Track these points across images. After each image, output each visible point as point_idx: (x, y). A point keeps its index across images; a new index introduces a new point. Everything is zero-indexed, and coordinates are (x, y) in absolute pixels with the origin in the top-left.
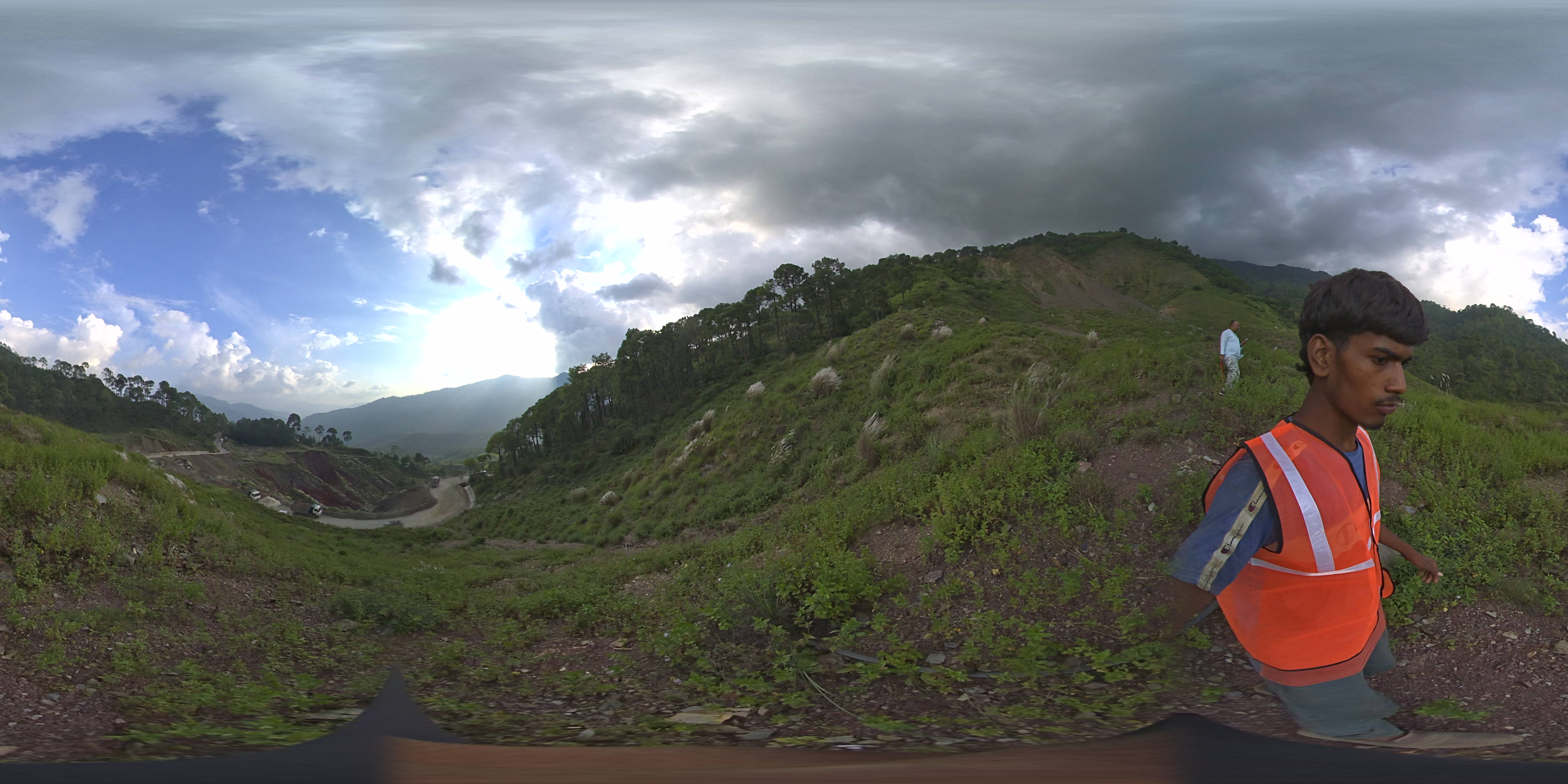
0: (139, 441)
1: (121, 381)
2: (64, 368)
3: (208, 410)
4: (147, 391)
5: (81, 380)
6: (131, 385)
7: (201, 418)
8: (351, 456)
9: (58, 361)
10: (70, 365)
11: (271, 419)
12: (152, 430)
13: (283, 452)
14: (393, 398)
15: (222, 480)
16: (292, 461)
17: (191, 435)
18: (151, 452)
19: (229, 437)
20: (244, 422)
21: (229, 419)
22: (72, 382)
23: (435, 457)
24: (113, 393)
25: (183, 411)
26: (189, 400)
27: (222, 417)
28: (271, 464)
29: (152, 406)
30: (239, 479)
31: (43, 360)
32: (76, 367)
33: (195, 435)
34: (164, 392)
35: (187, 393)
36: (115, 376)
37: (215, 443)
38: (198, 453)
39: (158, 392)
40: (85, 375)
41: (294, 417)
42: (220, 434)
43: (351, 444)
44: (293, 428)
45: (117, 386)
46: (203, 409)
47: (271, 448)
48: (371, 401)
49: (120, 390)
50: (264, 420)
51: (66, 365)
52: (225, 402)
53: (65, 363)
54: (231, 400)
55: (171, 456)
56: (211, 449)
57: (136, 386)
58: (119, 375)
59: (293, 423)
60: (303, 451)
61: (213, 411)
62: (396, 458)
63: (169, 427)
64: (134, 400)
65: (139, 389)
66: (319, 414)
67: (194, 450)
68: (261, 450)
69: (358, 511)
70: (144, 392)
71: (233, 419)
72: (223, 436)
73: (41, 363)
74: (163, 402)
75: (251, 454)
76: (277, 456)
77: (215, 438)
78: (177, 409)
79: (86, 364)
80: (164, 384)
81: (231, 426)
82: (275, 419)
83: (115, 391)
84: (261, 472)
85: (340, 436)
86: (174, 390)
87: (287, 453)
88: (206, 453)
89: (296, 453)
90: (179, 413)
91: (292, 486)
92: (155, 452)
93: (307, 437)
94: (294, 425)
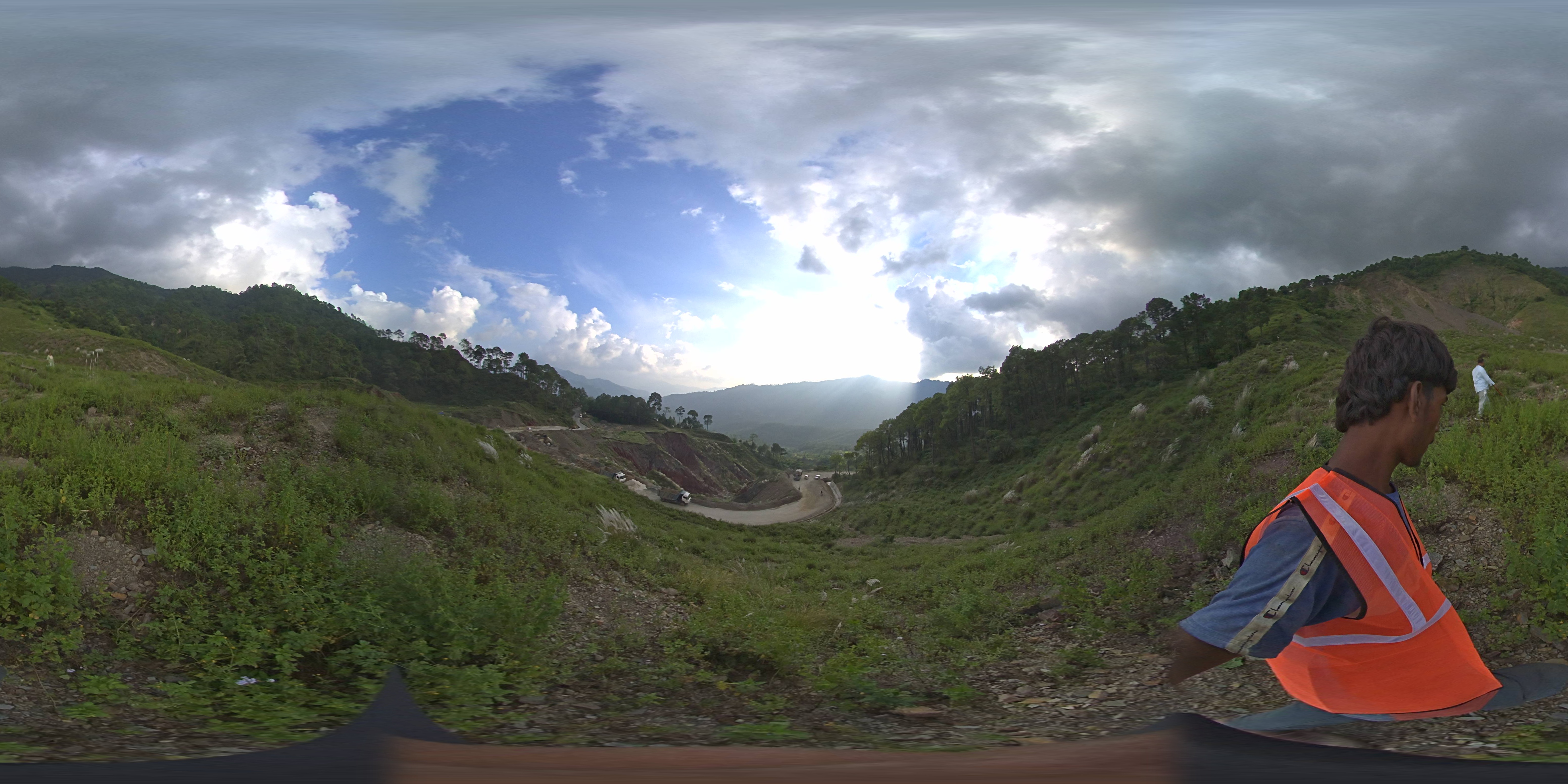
0: (499, 415)
1: (479, 353)
2: (421, 339)
3: (568, 384)
4: (506, 363)
5: (438, 351)
6: (490, 356)
7: (561, 391)
8: (711, 441)
9: (415, 332)
10: (426, 337)
12: (512, 403)
13: (643, 431)
14: (750, 386)
15: (583, 459)
16: (652, 442)
17: (551, 410)
18: (511, 427)
19: (588, 413)
21: (589, 394)
22: (429, 355)
23: (793, 449)
24: (472, 365)
25: (543, 384)
26: (549, 373)
27: (581, 393)
28: (629, 443)
29: (511, 377)
30: (602, 459)
31: (399, 332)
32: (434, 338)
33: (555, 409)
34: (523, 364)
35: (548, 366)
36: (474, 348)
37: (574, 418)
38: (558, 428)
39: (516, 364)
40: (442, 347)
41: (655, 396)
42: (579, 409)
43: (711, 428)
44: (653, 407)
45: (475, 358)
46: (563, 383)
48: (729, 387)
49: (479, 362)
50: (624, 397)
51: (423, 337)
52: (586, 377)
53: (421, 335)
55: (531, 431)
56: (571, 424)
57: (494, 357)
58: (478, 346)
59: (653, 402)
60: (663, 432)
61: (573, 385)
62: (753, 446)
63: (529, 401)
64: (492, 373)
65: (498, 361)
66: (680, 394)
67: (554, 425)
68: (620, 428)
69: (718, 499)
70: (503, 364)
71: (593, 394)
72: (583, 411)
73: (397, 336)
74: (522, 375)
75: (610, 431)
76: (637, 436)
77: (574, 413)
78: (536, 382)
79: (443, 335)
80: (524, 356)
81: (590, 402)
82: (636, 397)
83: (474, 363)
84: (621, 451)
85: (700, 419)
86: (533, 362)
87: (647, 433)
88: (565, 428)
89: (655, 433)
90: (539, 387)
91: (651, 467)
92: (515, 426)
93: (667, 418)
94: (655, 404)
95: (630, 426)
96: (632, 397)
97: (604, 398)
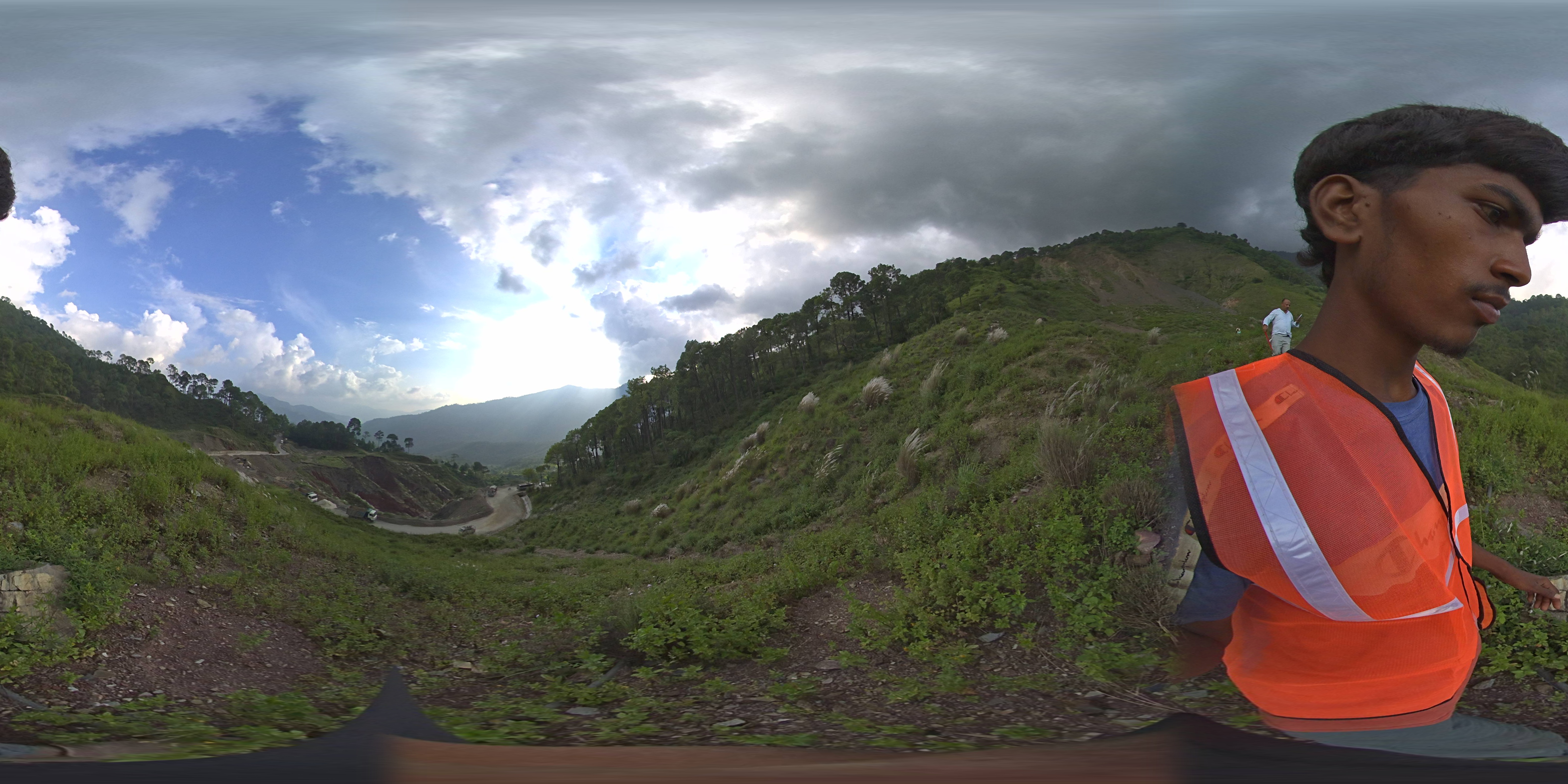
0: (200, 439)
1: (185, 378)
2: (129, 362)
3: (270, 411)
4: (211, 389)
5: (146, 375)
6: (195, 382)
7: (263, 418)
8: (412, 463)
9: (124, 355)
10: (135, 360)
11: (332, 423)
12: (214, 428)
13: (342, 456)
14: (456, 406)
15: (281, 481)
16: (351, 465)
17: (253, 435)
18: (212, 450)
19: (289, 438)
20: (305, 424)
21: (290, 420)
22: (137, 378)
23: (495, 466)
24: (176, 390)
25: (245, 410)
26: (252, 400)
27: (282, 419)
28: (329, 468)
29: (215, 404)
30: (298, 481)
31: (108, 354)
32: (141, 362)
33: (255, 435)
34: (227, 391)
35: (250, 393)
36: (180, 373)
37: (275, 444)
38: (258, 453)
39: (221, 391)
40: (149, 371)
41: (355, 422)
42: (281, 435)
43: (412, 451)
44: (353, 433)
45: (181, 383)
46: (265, 410)
47: (331, 451)
48: (432, 409)
49: (184, 387)
50: (325, 423)
51: (131, 360)
52: (287, 403)
53: (130, 358)
54: (293, 402)
55: (231, 455)
56: (271, 449)
57: (199, 383)
58: (184, 372)
59: (353, 427)
60: (362, 456)
61: (275, 412)
62: (455, 466)
63: (231, 426)
64: (197, 398)
66: (380, 419)
67: (254, 450)
68: (320, 453)
69: (416, 518)
70: (207, 390)
71: (294, 420)
72: (283, 437)
73: (106, 357)
74: (225, 401)
75: (310, 456)
77: (275, 439)
78: (240, 408)
79: (151, 359)
80: (227, 383)
81: (292, 428)
82: (336, 422)
83: (179, 388)
84: (320, 476)
85: (401, 442)
86: (237, 389)
87: (346, 457)
88: (264, 453)
89: (355, 457)
90: (241, 413)
91: (349, 490)
92: (216, 450)
93: (367, 442)
94: (354, 430)
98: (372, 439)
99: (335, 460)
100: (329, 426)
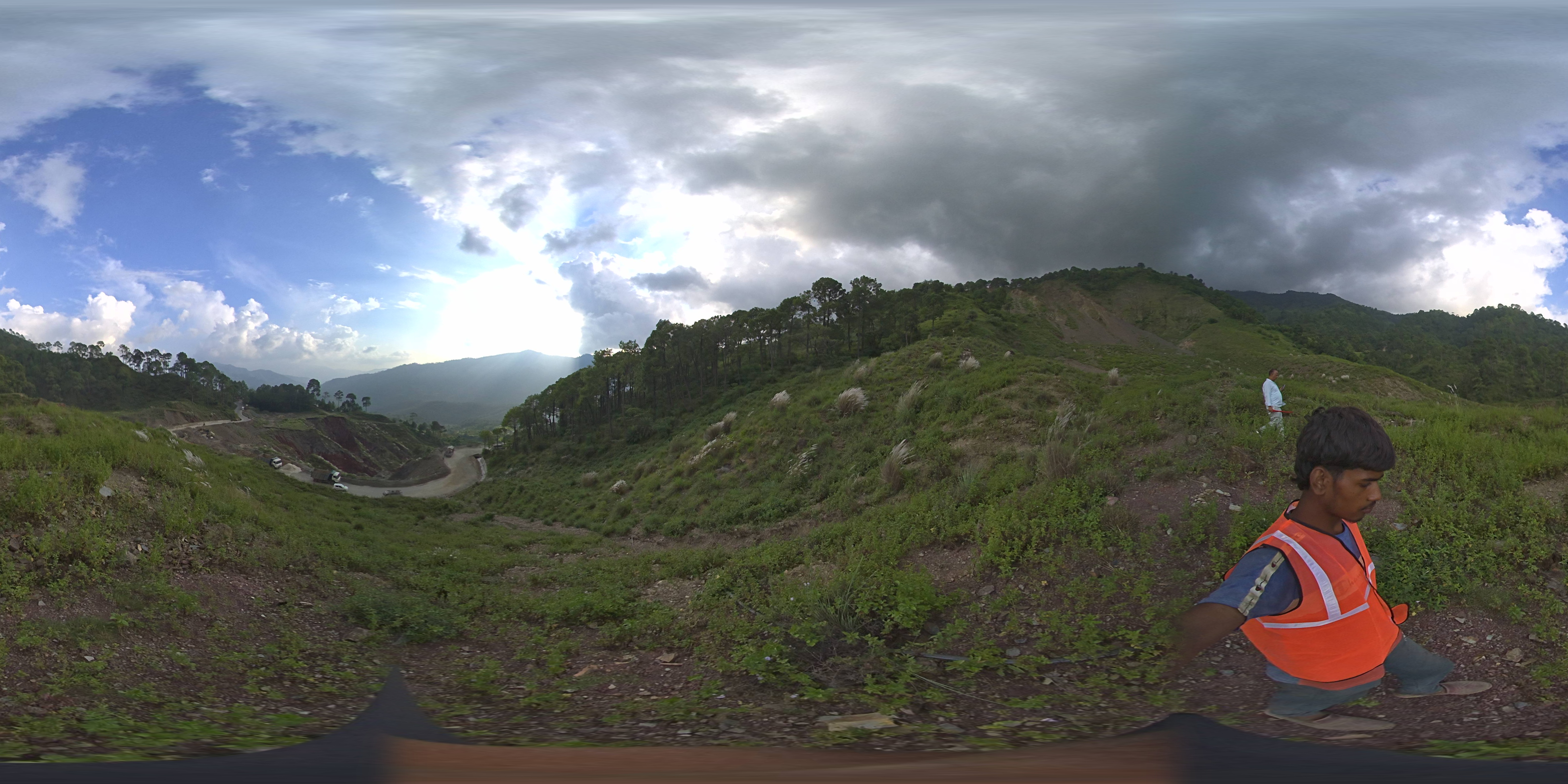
0: (162, 415)
1: (138, 356)
2: (79, 349)
3: (228, 378)
4: (165, 364)
5: (98, 359)
6: (148, 359)
7: (221, 387)
8: (370, 422)
9: (73, 343)
10: (85, 346)
12: (173, 402)
13: (303, 417)
14: (414, 366)
15: (245, 449)
16: (312, 426)
17: (212, 405)
18: (174, 425)
19: (250, 404)
21: (249, 387)
22: (89, 363)
23: (451, 425)
24: (131, 369)
25: (203, 381)
26: (208, 369)
27: (241, 385)
28: (291, 430)
29: (171, 378)
30: (261, 447)
31: (58, 344)
32: (92, 347)
33: (216, 404)
34: (182, 363)
35: (206, 363)
36: (132, 352)
37: (236, 411)
39: (176, 364)
40: (101, 354)
41: (314, 383)
42: (241, 401)
43: (370, 410)
44: (313, 394)
45: (134, 362)
46: (223, 378)
48: (391, 367)
49: (138, 365)
50: (284, 386)
51: (81, 346)
52: (245, 370)
53: (79, 345)
55: (194, 426)
56: (233, 417)
57: (153, 360)
58: (136, 351)
59: (312, 389)
60: (322, 417)
61: (233, 379)
62: (413, 425)
63: (190, 399)
64: (152, 374)
65: (157, 362)
66: (338, 379)
67: (216, 420)
68: (281, 416)
69: (376, 478)
70: (162, 366)
71: (253, 386)
72: (244, 404)
73: (56, 348)
74: (181, 374)
75: (271, 420)
77: (236, 406)
78: (196, 379)
79: (101, 343)
80: (181, 356)
81: (251, 394)
82: (295, 385)
83: (133, 367)
84: (282, 440)
85: (359, 402)
86: (192, 361)
87: (307, 419)
88: (227, 422)
89: (315, 418)
90: (199, 383)
91: (312, 452)
92: (178, 424)
93: (327, 403)
94: (314, 391)
95: (292, 414)
96: (291, 385)
97: (265, 388)
98: (332, 399)
99: (298, 422)
100: (289, 389)
